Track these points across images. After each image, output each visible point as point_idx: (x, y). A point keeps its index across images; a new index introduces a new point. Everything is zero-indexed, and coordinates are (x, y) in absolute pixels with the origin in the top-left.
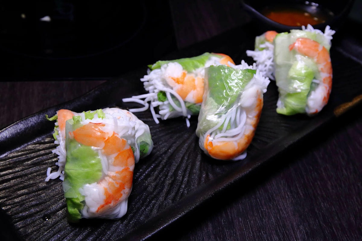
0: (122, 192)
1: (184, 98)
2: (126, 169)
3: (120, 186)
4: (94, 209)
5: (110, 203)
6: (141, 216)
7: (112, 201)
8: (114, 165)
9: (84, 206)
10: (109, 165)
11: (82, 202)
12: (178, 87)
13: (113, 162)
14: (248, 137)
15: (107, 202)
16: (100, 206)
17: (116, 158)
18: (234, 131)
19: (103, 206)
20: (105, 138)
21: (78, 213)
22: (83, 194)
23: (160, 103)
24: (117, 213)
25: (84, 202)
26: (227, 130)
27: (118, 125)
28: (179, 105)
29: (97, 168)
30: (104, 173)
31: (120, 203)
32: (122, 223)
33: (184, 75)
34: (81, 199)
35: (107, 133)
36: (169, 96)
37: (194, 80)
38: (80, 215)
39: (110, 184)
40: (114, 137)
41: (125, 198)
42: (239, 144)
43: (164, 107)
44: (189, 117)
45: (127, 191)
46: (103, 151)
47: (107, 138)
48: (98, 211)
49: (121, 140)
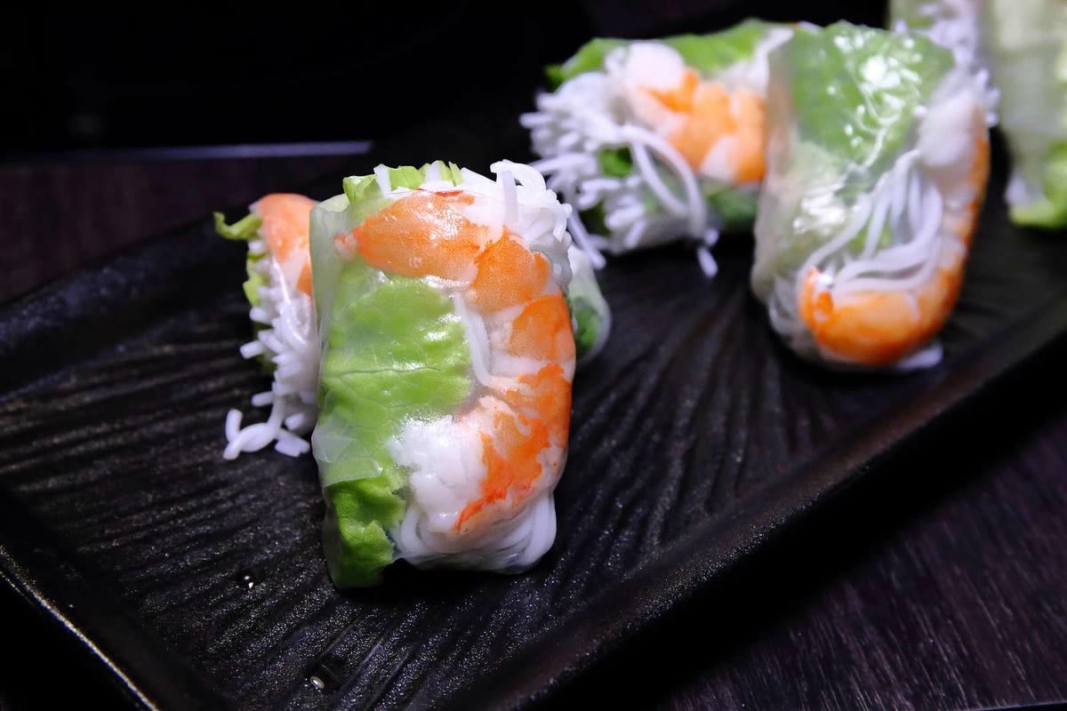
0: (540, 459)
1: (695, 164)
2: (551, 372)
3: (535, 431)
4: (445, 519)
5: (501, 496)
6: (605, 555)
7: (509, 489)
8: (512, 352)
9: (407, 507)
10: (494, 353)
11: (397, 493)
12: (672, 123)
13: (507, 341)
14: (951, 279)
15: (492, 494)
16: (469, 505)
17: (519, 323)
18: (904, 255)
19: (477, 508)
20: (478, 247)
21: (384, 537)
22: (405, 461)
23: (611, 184)
24: (522, 541)
25: (406, 494)
26: (880, 247)
27: (519, 201)
28: (679, 191)
29: (451, 361)
30: (477, 381)
31: (533, 504)
32: (539, 584)
33: (690, 84)
34: (397, 483)
35: (484, 227)
36: (641, 158)
37: (724, 102)
38: (387, 547)
39: (500, 422)
40: (507, 244)
41: (547, 485)
42: (922, 302)
43: (627, 199)
44: (712, 237)
45: (552, 457)
46: (473, 293)
47: (483, 248)
48: (458, 527)
49: (533, 258)
